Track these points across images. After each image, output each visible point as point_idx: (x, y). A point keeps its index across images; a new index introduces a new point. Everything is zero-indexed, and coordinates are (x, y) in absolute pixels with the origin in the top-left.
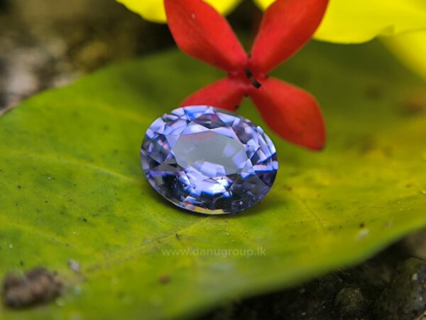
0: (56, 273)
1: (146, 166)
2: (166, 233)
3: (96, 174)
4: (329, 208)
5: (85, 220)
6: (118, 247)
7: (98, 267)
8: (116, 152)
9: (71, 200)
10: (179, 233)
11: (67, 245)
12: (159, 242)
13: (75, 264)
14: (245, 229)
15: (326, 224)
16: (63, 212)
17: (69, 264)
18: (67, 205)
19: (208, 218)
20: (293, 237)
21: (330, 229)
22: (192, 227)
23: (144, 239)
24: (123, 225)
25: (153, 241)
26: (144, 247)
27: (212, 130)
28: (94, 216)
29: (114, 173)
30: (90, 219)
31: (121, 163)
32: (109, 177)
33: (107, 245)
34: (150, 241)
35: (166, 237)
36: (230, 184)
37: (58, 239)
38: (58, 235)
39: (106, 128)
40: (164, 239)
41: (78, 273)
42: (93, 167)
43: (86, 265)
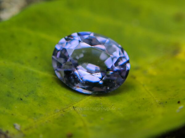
0: (7, 132)
1: (55, 66)
2: (67, 106)
3: (26, 72)
4: (158, 90)
5: (21, 99)
6: (41, 115)
7: (31, 127)
8: (36, 58)
9: (13, 88)
10: (75, 105)
11: (13, 115)
12: (64, 111)
13: (18, 126)
14: (112, 103)
15: (158, 100)
16: (9, 95)
17: (14, 126)
18: (11, 90)
19: (90, 97)
20: (139, 108)
21: (161, 103)
22: (82, 102)
23: (55, 110)
24: (43, 101)
25: (60, 111)
26: (56, 114)
27: (93, 46)
28: (26, 96)
29: (36, 71)
30: (24, 98)
31: (40, 64)
32: (33, 73)
33: (35, 114)
34: (58, 111)
35: (67, 108)
36: (103, 77)
37: (7, 111)
38: (7, 109)
39: (30, 44)
40: (66, 109)
41: (20, 131)
42: (24, 67)
43: (24, 126)
